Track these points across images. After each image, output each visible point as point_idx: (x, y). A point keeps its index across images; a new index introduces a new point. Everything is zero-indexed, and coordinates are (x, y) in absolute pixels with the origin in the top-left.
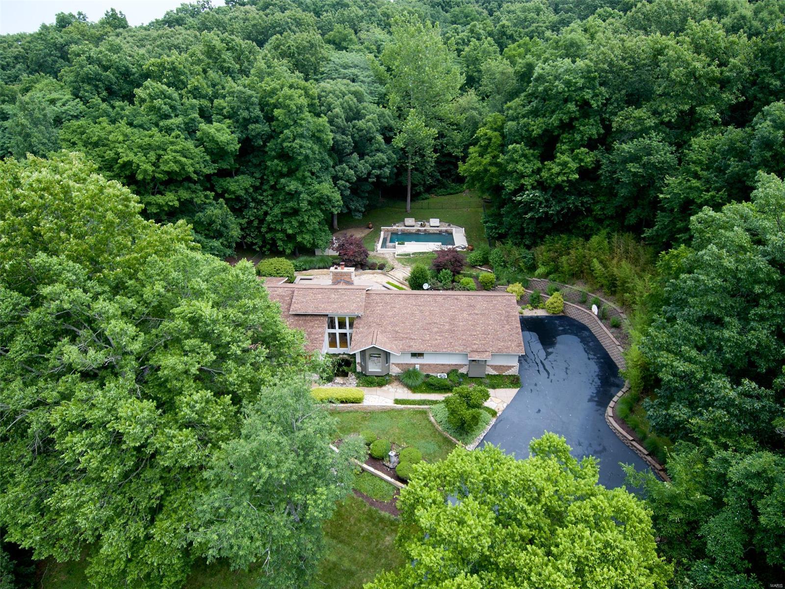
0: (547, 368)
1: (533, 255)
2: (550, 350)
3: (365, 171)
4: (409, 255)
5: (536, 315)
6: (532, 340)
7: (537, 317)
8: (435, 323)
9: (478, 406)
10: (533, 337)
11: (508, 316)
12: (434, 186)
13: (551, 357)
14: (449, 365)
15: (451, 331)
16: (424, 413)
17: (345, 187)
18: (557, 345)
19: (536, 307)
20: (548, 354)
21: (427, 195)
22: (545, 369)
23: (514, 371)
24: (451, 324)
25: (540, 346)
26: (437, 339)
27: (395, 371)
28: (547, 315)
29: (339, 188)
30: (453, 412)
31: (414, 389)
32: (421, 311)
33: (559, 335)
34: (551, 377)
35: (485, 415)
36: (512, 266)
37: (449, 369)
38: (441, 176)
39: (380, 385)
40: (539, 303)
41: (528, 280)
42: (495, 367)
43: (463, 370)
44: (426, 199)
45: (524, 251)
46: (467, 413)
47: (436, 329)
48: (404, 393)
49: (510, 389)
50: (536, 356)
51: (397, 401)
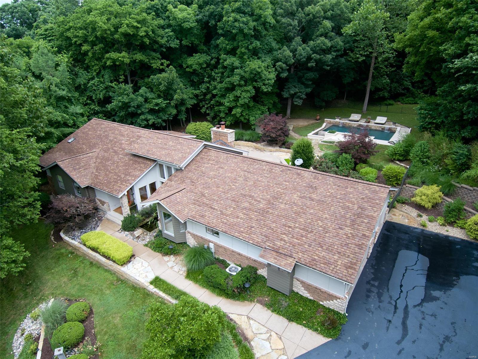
0: (409, 323)
1: (469, 151)
2: (436, 293)
3: (304, 54)
4: (333, 142)
5: (446, 233)
6: (415, 267)
7: (447, 237)
8: (250, 196)
11: (359, 215)
12: (403, 95)
13: (429, 307)
14: (248, 259)
15: (264, 212)
17: (282, 68)
18: (455, 291)
19: (452, 224)
20: (428, 298)
21: (391, 102)
22: (404, 324)
23: (338, 306)
24: (269, 202)
25: (422, 281)
26: (238, 217)
27: (191, 242)
28: (466, 239)
29: (276, 70)
31: (190, 272)
32: (246, 179)
33: (467, 274)
34: (406, 344)
36: (435, 163)
37: (245, 264)
38: (413, 87)
40: (459, 219)
41: (451, 185)
42: (308, 287)
43: (264, 273)
44: (390, 104)
45: (457, 145)
47: (246, 205)
49: (314, 334)
50: (403, 295)
51: (157, 282)
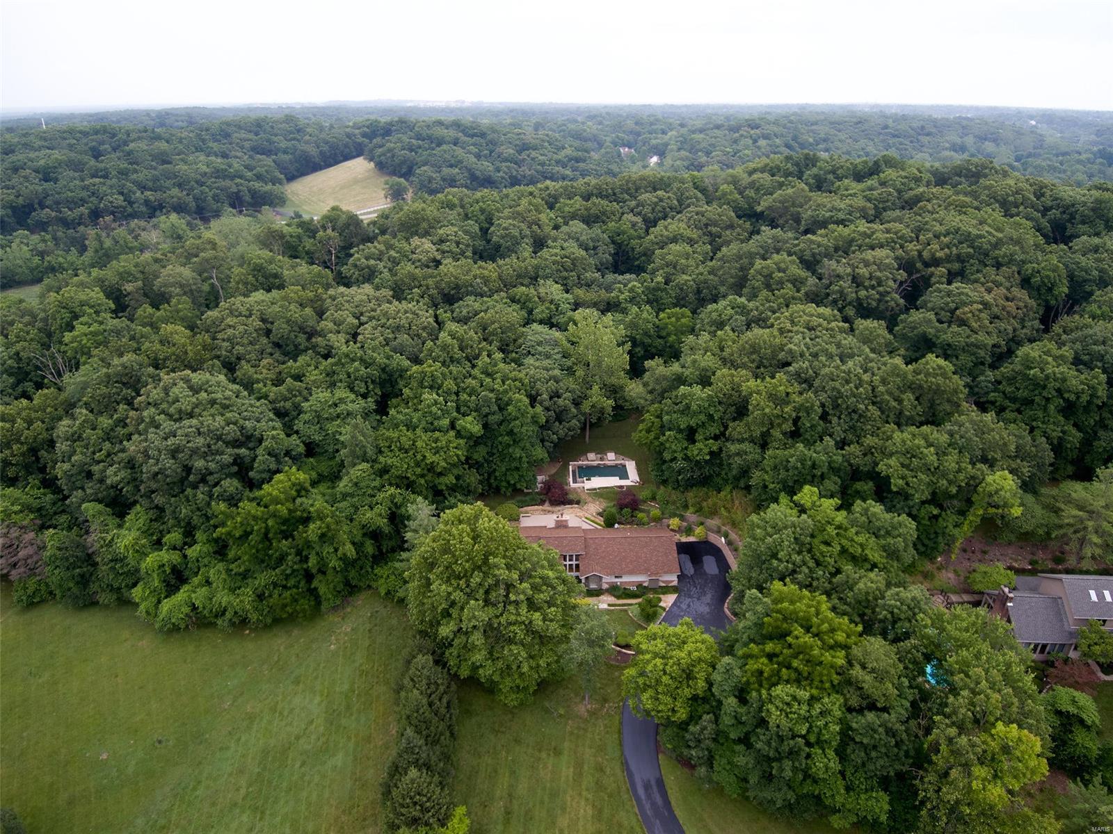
1: (686, 498)
2: (697, 567)
4: (595, 489)
5: (686, 541)
6: (685, 560)
7: (689, 542)
8: (627, 556)
9: (657, 606)
10: (686, 558)
11: (670, 550)
14: (637, 582)
15: (637, 561)
16: (626, 611)
18: (701, 563)
19: (689, 535)
20: (696, 570)
23: (675, 583)
24: (637, 557)
25: (692, 565)
26: (629, 567)
27: (605, 586)
28: (696, 540)
30: (643, 610)
31: (618, 597)
32: (618, 549)
33: (703, 556)
35: (660, 610)
37: (637, 584)
39: (598, 595)
40: (691, 532)
41: (683, 515)
42: (663, 582)
43: (646, 584)
46: (651, 611)
47: (628, 561)
48: (612, 600)
49: (673, 594)
50: (688, 572)
51: (609, 605)
